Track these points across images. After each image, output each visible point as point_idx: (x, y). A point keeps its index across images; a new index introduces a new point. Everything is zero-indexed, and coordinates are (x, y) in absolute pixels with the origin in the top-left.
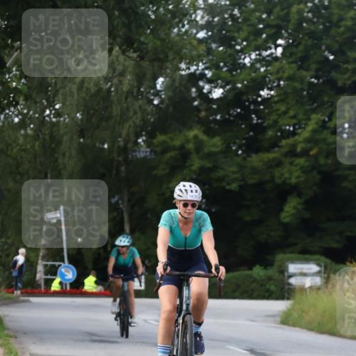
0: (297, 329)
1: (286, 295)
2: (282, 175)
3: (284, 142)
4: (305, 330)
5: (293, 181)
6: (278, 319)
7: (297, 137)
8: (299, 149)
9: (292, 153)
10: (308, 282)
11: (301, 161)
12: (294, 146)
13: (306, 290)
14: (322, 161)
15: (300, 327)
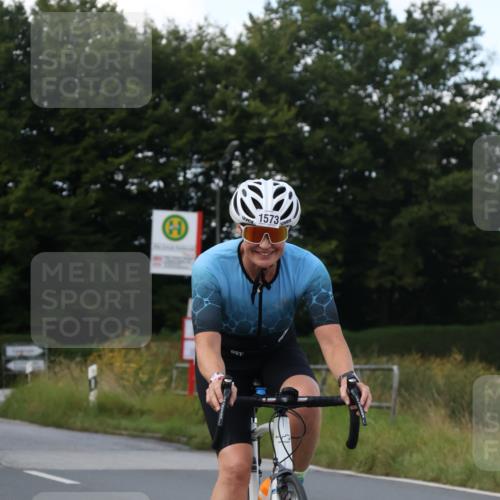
0: (18, 422)
1: (4, 383)
4: (26, 424)
5: (7, 248)
9: (4, 215)
10: (29, 367)
12: (6, 206)
13: (27, 376)
14: (39, 224)
15: (22, 419)
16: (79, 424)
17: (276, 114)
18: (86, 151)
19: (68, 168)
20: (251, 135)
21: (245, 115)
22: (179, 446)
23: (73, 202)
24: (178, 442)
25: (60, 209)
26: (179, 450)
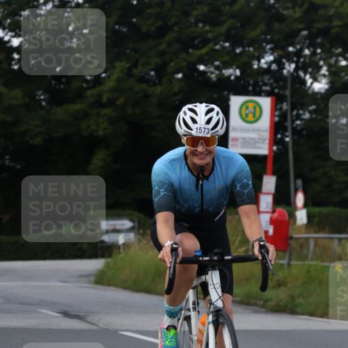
0: (112, 288)
1: (100, 253)
2: (89, 126)
3: (89, 93)
4: (120, 289)
5: (101, 133)
6: (92, 279)
7: (102, 88)
8: (105, 99)
9: (98, 104)
10: (121, 239)
11: (108, 111)
12: (100, 96)
13: (119, 247)
14: (130, 111)
15: (116, 286)
17: (341, 5)
18: (170, 44)
19: (155, 61)
20: (318, 25)
22: (257, 308)
23: (158, 90)
24: (255, 305)
25: (147, 96)
26: (256, 312)
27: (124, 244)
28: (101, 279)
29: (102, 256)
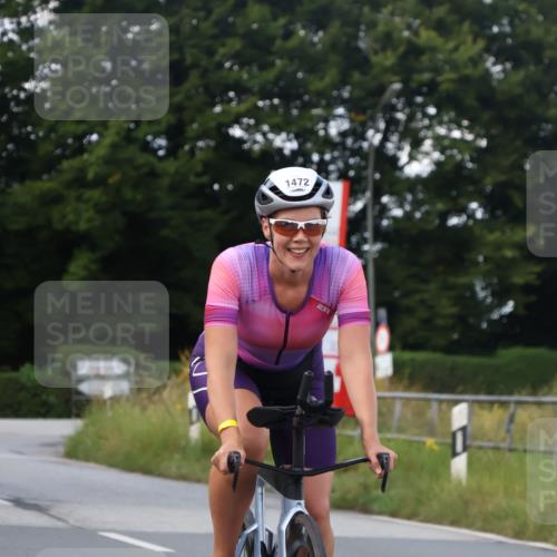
0: (92, 465)
1: (74, 410)
2: (64, 217)
3: (65, 164)
4: (103, 467)
5: (83, 226)
6: (61, 449)
7: (86, 156)
8: (91, 175)
9: (80, 181)
11: (95, 194)
12: (82, 171)
13: (105, 402)
14: (128, 194)
15: (97, 461)
16: (174, 470)
17: (456, 49)
21: (414, 51)
23: (171, 166)
25: (153, 174)
27: (112, 398)
28: (74, 451)
29: (78, 416)
